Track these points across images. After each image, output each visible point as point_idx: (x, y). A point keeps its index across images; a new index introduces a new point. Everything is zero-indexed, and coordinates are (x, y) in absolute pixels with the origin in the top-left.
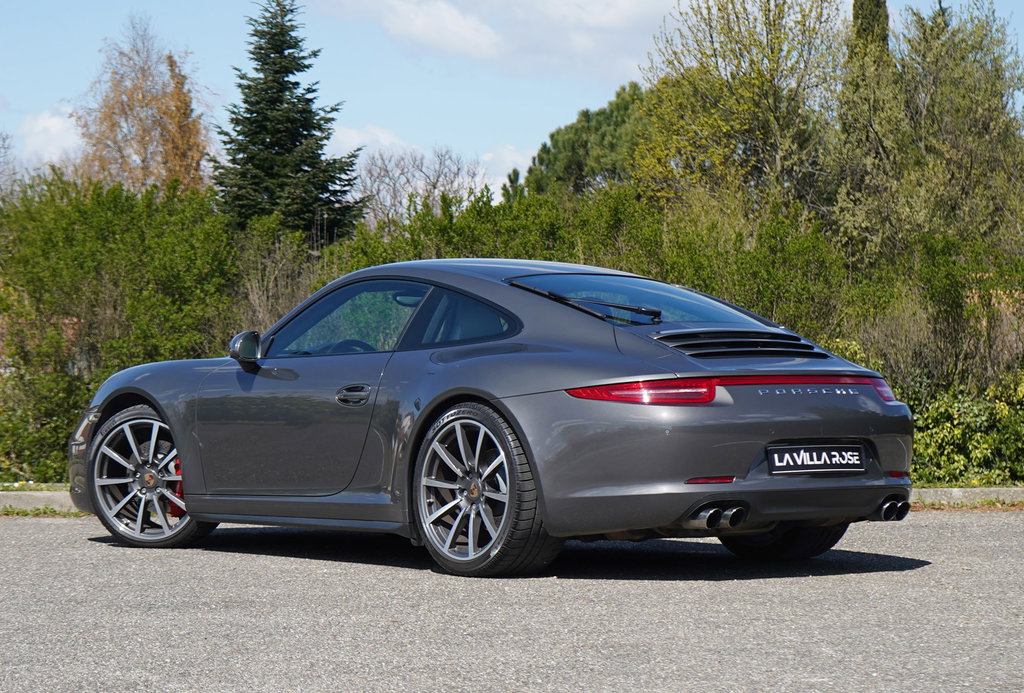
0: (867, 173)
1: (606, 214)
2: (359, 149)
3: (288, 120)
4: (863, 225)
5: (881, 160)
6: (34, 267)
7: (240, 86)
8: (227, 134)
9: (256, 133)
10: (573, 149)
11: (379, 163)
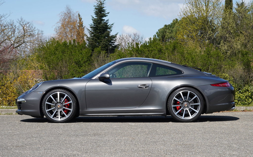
0: (227, 38)
1: (172, 47)
2: (117, 33)
3: (103, 27)
4: (226, 49)
5: (230, 35)
6: (48, 59)
7: (92, 19)
8: (89, 30)
9: (96, 30)
10: (163, 33)
11: (122, 36)
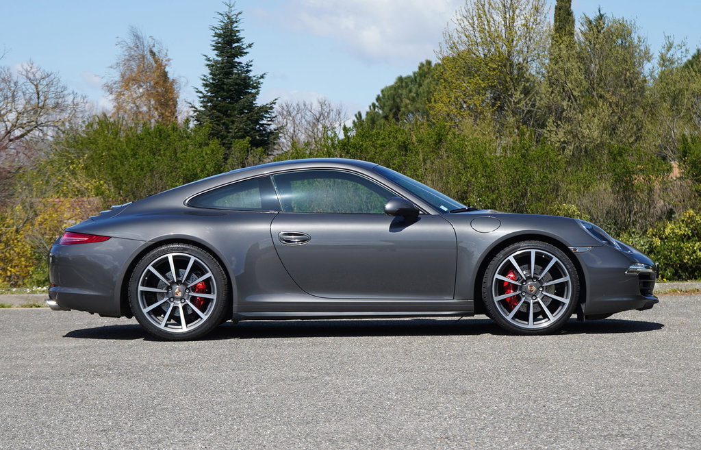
0: (564, 110)
2: (276, 100)
3: (236, 84)
4: (562, 140)
5: (572, 103)
6: (117, 171)
7: (208, 65)
8: (201, 92)
9: (218, 92)
10: (394, 99)
11: (285, 108)
